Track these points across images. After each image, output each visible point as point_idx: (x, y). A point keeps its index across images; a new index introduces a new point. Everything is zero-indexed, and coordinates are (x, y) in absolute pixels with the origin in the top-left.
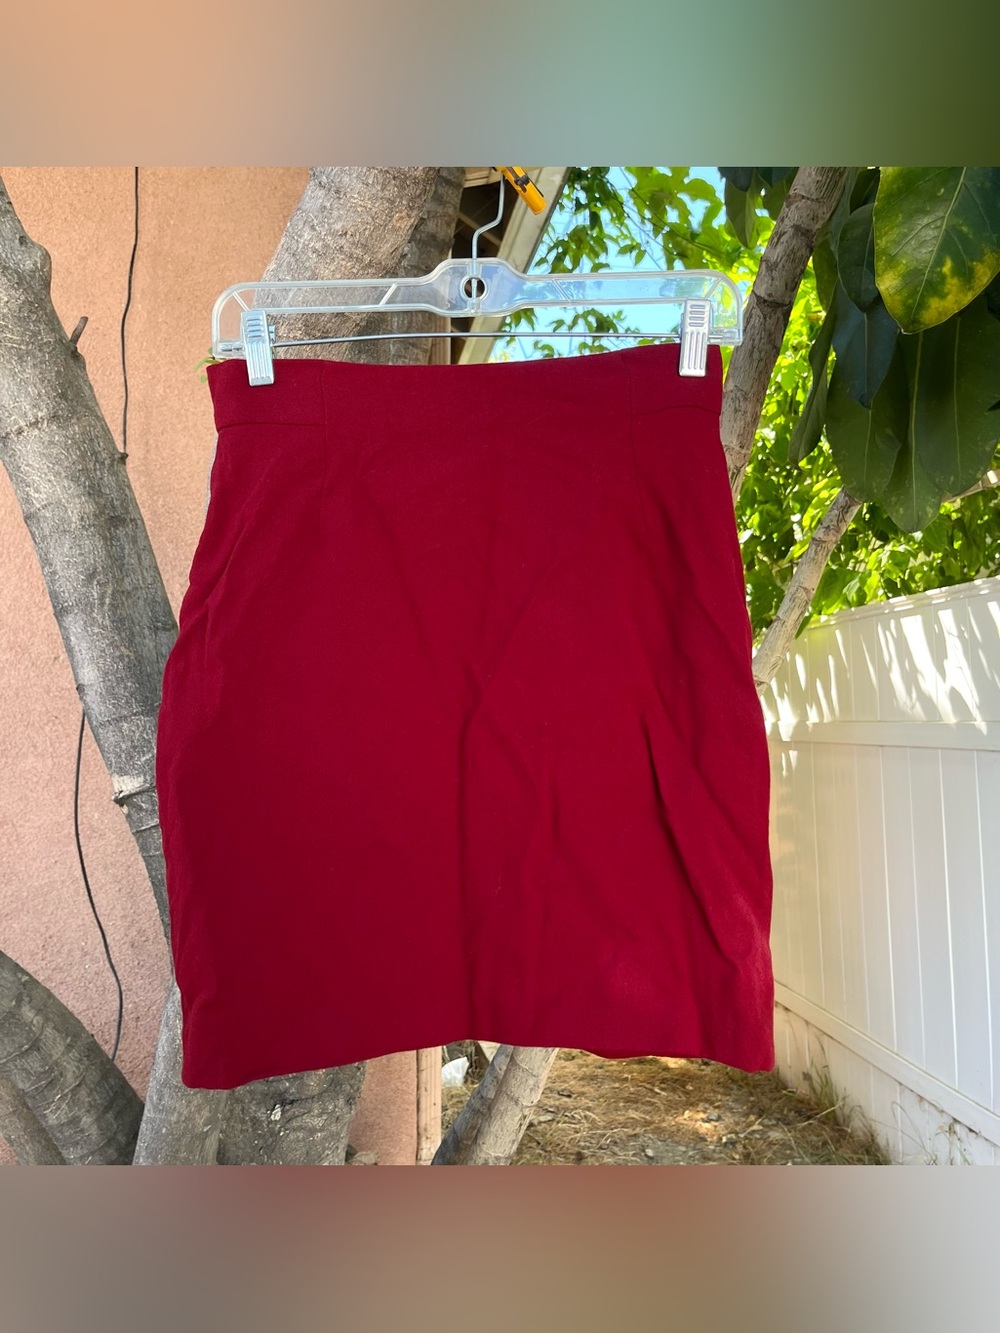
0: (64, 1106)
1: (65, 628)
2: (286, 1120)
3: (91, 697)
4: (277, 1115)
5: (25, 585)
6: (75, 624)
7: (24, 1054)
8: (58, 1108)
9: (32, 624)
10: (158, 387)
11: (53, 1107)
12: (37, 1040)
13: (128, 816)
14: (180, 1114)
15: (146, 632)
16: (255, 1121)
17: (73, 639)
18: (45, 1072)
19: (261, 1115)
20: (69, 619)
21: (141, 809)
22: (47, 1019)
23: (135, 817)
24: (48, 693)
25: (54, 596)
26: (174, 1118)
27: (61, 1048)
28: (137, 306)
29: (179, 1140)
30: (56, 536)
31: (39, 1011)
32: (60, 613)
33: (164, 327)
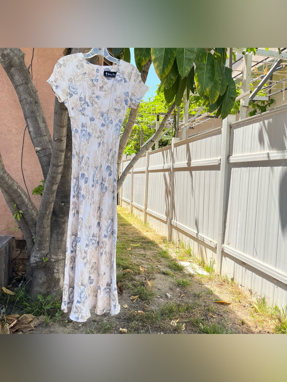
0: (25, 207)
1: (27, 121)
2: (64, 205)
3: (32, 133)
4: (63, 204)
5: (11, 117)
6: (29, 120)
7: (18, 197)
8: (24, 208)
9: (12, 126)
10: (39, 76)
11: (23, 207)
12: (21, 195)
13: (38, 155)
14: (48, 198)
15: (41, 123)
16: (59, 205)
17: (29, 123)
18: (22, 201)
19: (60, 204)
20: (28, 120)
21: (40, 153)
22: (22, 192)
23: (39, 155)
24: (16, 140)
25: (25, 115)
26: (47, 199)
27: (25, 197)
28: (34, 58)
29: (47, 203)
30: (26, 104)
31: (21, 190)
32: (26, 119)
33: (40, 62)
